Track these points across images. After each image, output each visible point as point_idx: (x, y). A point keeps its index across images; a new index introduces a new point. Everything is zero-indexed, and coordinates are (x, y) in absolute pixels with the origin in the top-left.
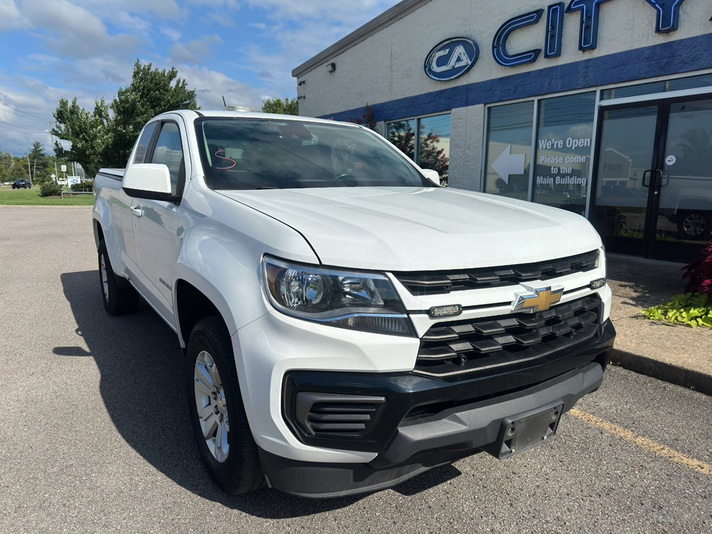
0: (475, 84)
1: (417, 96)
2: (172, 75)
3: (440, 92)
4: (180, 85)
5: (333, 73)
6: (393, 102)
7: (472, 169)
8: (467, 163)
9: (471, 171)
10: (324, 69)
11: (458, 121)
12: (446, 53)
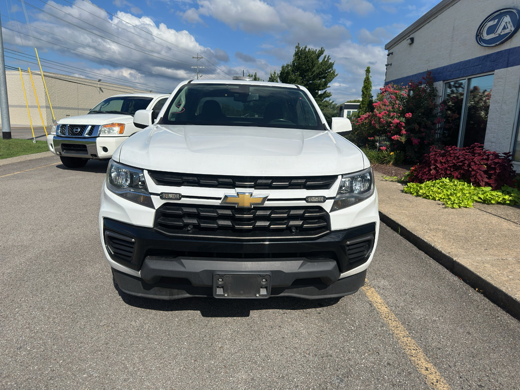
0: (516, 48)
1: (470, 60)
2: (321, 52)
3: (488, 56)
4: (326, 60)
5: (411, 45)
6: (451, 65)
7: (506, 122)
8: (502, 116)
9: (506, 123)
10: (406, 42)
11: (499, 80)
12: (495, 23)
